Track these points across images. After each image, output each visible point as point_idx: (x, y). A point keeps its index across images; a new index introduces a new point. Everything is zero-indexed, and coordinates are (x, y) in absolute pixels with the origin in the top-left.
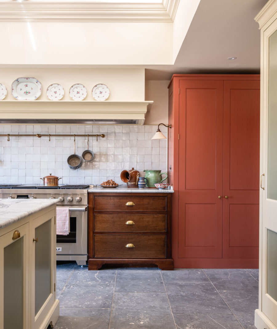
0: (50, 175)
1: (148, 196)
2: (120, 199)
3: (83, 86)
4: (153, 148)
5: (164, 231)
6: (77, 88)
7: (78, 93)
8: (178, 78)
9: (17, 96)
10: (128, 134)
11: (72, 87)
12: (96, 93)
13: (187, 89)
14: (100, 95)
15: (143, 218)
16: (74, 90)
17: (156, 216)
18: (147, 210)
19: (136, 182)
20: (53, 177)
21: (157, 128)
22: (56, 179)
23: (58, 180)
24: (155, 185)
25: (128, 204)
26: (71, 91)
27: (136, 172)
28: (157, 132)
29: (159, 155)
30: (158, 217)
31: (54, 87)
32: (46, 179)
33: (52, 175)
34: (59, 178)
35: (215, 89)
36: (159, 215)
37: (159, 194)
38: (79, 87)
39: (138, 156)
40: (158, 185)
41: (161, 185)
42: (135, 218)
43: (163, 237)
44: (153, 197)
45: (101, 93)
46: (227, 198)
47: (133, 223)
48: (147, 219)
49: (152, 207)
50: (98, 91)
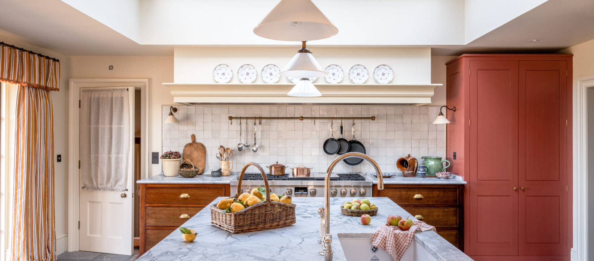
0: (276, 163)
1: (439, 188)
2: (407, 191)
3: (364, 67)
4: (429, 132)
5: (455, 226)
6: (357, 69)
7: (358, 74)
8: (468, 59)
9: (292, 79)
10: (401, 116)
11: (352, 68)
12: (378, 75)
13: (478, 70)
14: (383, 77)
15: (433, 212)
16: (354, 72)
17: (446, 210)
18: (437, 203)
19: (414, 171)
20: (279, 165)
21: (439, 111)
22: (283, 168)
23: (285, 168)
24: (437, 174)
25: (417, 196)
26: (351, 73)
27: (414, 159)
28: (439, 115)
29: (437, 139)
30: (448, 211)
31: (332, 69)
32: (273, 168)
33: (278, 163)
34: (285, 167)
35: (509, 70)
36: (450, 209)
37: (450, 186)
38: (358, 68)
39: (413, 141)
40: (439, 175)
41: (442, 175)
42: (424, 212)
43: (454, 232)
44: (443, 189)
45: (383, 74)
46: (523, 190)
47: (422, 218)
48: (437, 213)
49: (442, 200)
50: (380, 73)
